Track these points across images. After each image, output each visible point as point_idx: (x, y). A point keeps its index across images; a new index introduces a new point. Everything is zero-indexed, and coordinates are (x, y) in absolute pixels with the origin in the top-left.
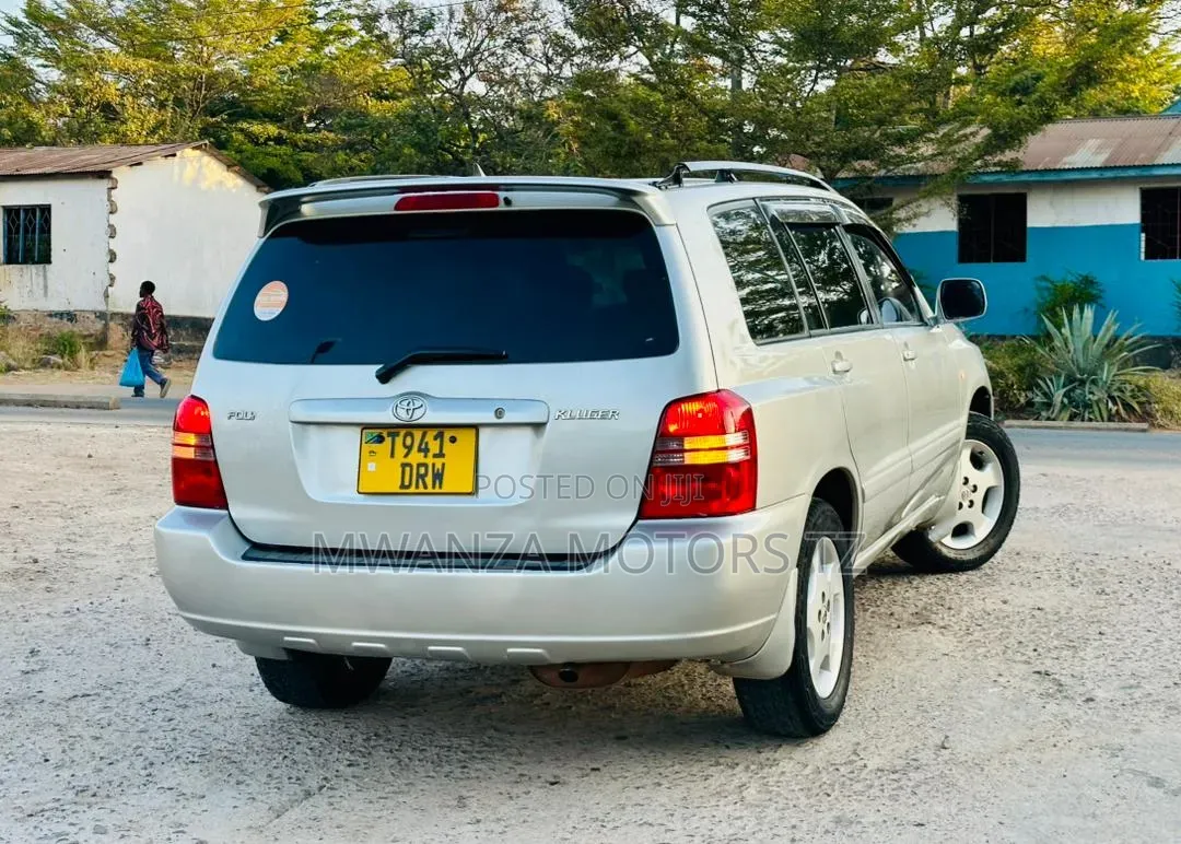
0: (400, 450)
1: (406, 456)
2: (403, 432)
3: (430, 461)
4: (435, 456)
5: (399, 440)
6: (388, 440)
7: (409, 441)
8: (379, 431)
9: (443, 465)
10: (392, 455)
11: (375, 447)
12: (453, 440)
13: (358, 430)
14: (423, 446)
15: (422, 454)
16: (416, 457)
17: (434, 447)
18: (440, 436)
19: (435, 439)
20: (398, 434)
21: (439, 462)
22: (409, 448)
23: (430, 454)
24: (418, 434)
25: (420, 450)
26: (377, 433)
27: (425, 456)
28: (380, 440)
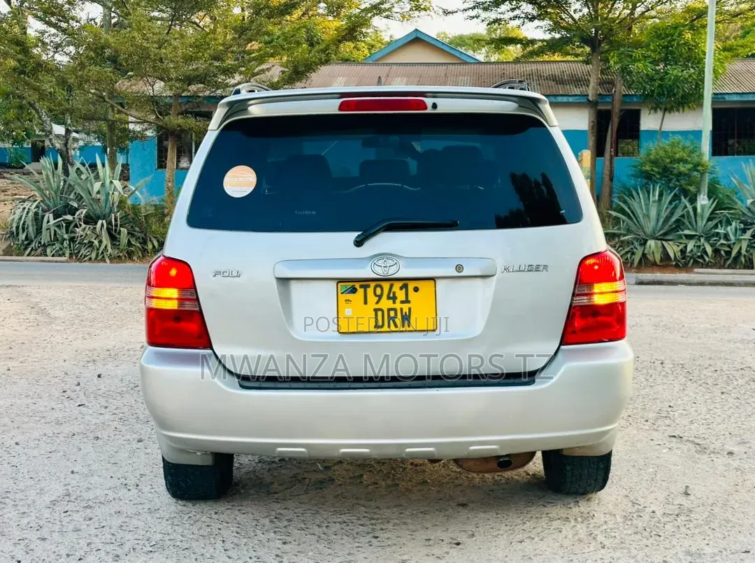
0: (372, 299)
1: (377, 303)
2: (373, 284)
3: (398, 306)
4: (402, 302)
5: (370, 291)
6: (361, 291)
7: (378, 291)
8: (352, 284)
9: (410, 309)
10: (366, 303)
11: (350, 296)
12: (416, 290)
13: (334, 284)
14: (391, 295)
15: (391, 301)
16: (386, 304)
17: (401, 295)
18: (405, 287)
19: (401, 289)
20: (369, 286)
21: (405, 307)
22: (380, 297)
23: (398, 301)
24: (386, 286)
25: (389, 298)
26: (350, 286)
27: (394, 302)
28: (354, 290)
